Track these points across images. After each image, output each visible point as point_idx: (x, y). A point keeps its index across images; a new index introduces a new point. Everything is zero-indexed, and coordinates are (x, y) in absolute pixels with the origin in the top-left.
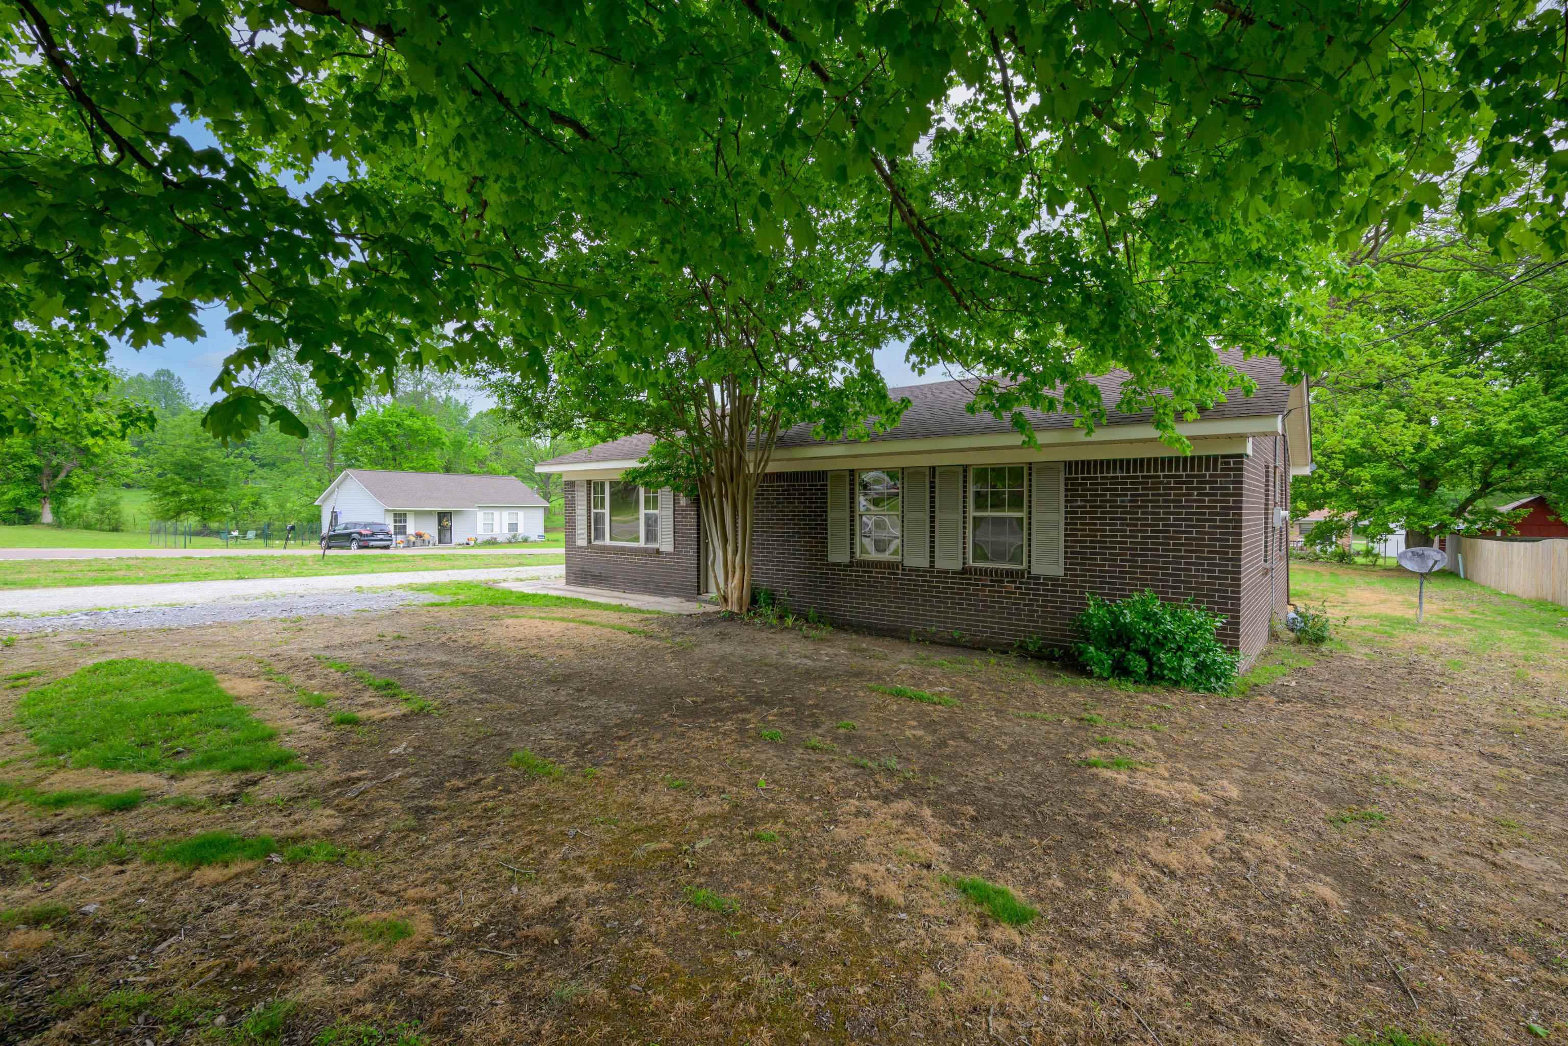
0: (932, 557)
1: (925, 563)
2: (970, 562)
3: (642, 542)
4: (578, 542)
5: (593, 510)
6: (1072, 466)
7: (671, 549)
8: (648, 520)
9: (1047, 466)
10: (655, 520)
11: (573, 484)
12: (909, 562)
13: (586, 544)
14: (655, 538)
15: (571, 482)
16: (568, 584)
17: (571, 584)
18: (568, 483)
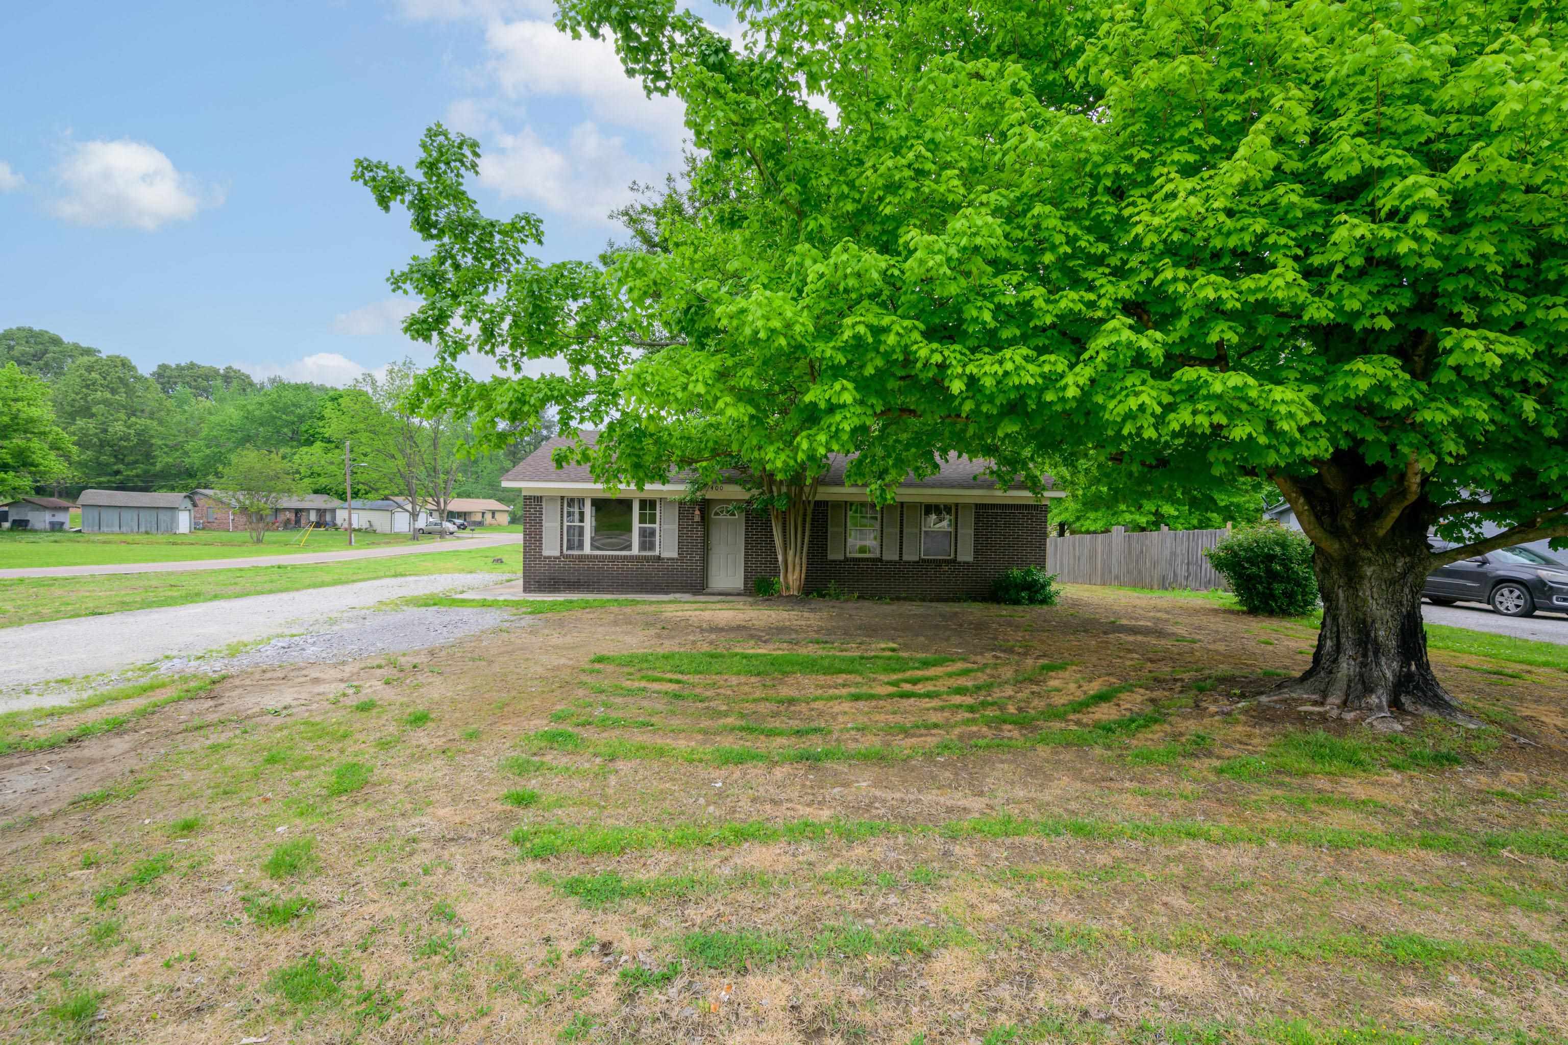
0: (901, 554)
1: (896, 558)
2: (923, 556)
3: (635, 550)
4: (546, 553)
5: (566, 524)
6: (977, 506)
7: (675, 555)
8: (643, 533)
9: (966, 506)
10: (652, 533)
11: (539, 499)
12: (886, 557)
13: (557, 553)
14: (652, 547)
15: (534, 497)
16: (530, 592)
17: (534, 591)
18: (530, 498)
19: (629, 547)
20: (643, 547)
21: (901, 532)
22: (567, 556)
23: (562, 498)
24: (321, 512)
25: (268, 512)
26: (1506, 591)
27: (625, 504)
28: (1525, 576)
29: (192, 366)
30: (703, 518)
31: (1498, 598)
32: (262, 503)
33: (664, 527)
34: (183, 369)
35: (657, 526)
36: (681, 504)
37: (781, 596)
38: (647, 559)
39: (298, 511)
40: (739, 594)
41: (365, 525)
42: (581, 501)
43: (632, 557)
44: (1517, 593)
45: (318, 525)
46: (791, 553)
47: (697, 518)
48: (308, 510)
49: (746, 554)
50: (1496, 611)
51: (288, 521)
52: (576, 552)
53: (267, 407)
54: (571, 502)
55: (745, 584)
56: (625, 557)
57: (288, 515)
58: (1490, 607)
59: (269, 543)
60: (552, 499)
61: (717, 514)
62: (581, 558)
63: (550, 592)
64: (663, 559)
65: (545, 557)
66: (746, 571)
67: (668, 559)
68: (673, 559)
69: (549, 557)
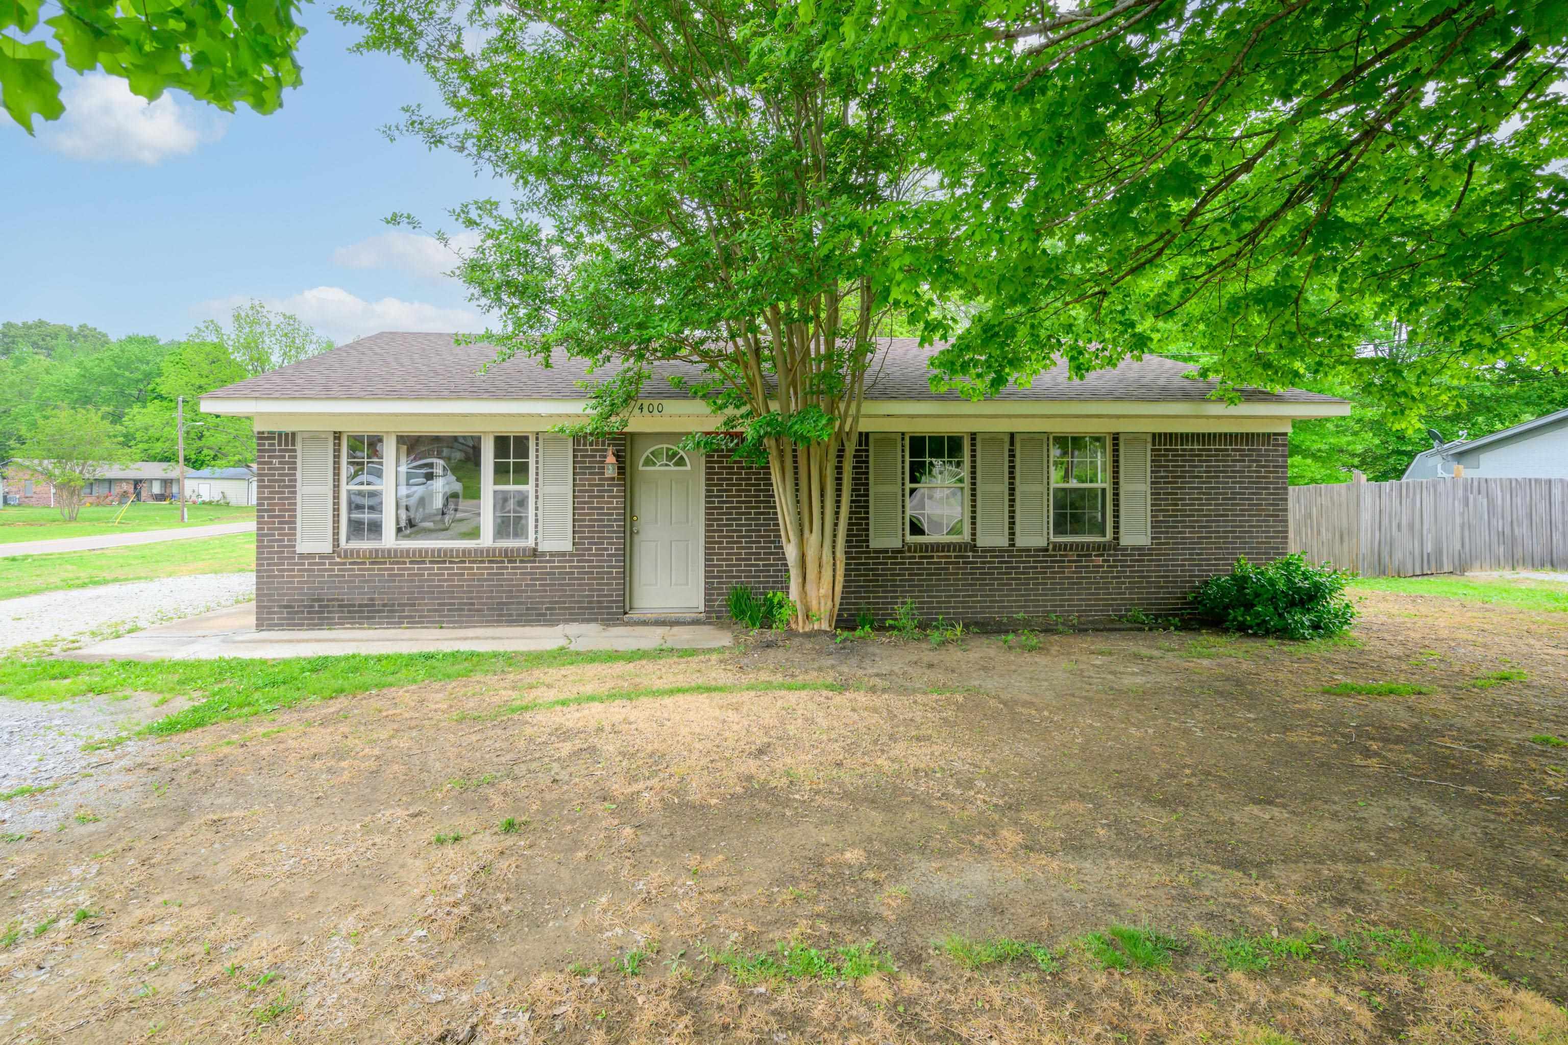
0: (1012, 534)
1: (1002, 541)
2: (1052, 539)
3: (487, 539)
4: (303, 547)
5: (344, 487)
6: (1157, 437)
7: (566, 546)
8: (501, 500)
9: (1135, 437)
10: (521, 502)
11: (290, 438)
12: (983, 541)
13: (327, 548)
14: (520, 530)
15: (280, 434)
16: (271, 627)
17: (280, 626)
18: (271, 436)
19: (475, 533)
20: (504, 527)
21: (1012, 490)
22: (348, 554)
23: (337, 436)
24: (166, 482)
25: (80, 483)
27: (464, 447)
29: (41, 324)
30: (621, 470)
32: (75, 472)
33: (544, 490)
34: (30, 327)
35: (530, 488)
36: (578, 439)
37: (791, 634)
38: (509, 555)
39: (137, 483)
40: (695, 622)
41: (217, 497)
42: (374, 443)
43: (479, 552)
45: (161, 497)
46: (813, 539)
47: (611, 471)
48: (151, 480)
49: (709, 541)
51: (125, 495)
52: (365, 545)
53: (108, 363)
54: (356, 442)
55: (708, 600)
56: (466, 552)
57: (125, 487)
59: (85, 520)
60: (315, 438)
61: (648, 462)
62: (377, 557)
63: (312, 627)
64: (543, 554)
65: (302, 556)
66: (708, 575)
67: (552, 554)
68: (563, 554)
69: (311, 556)
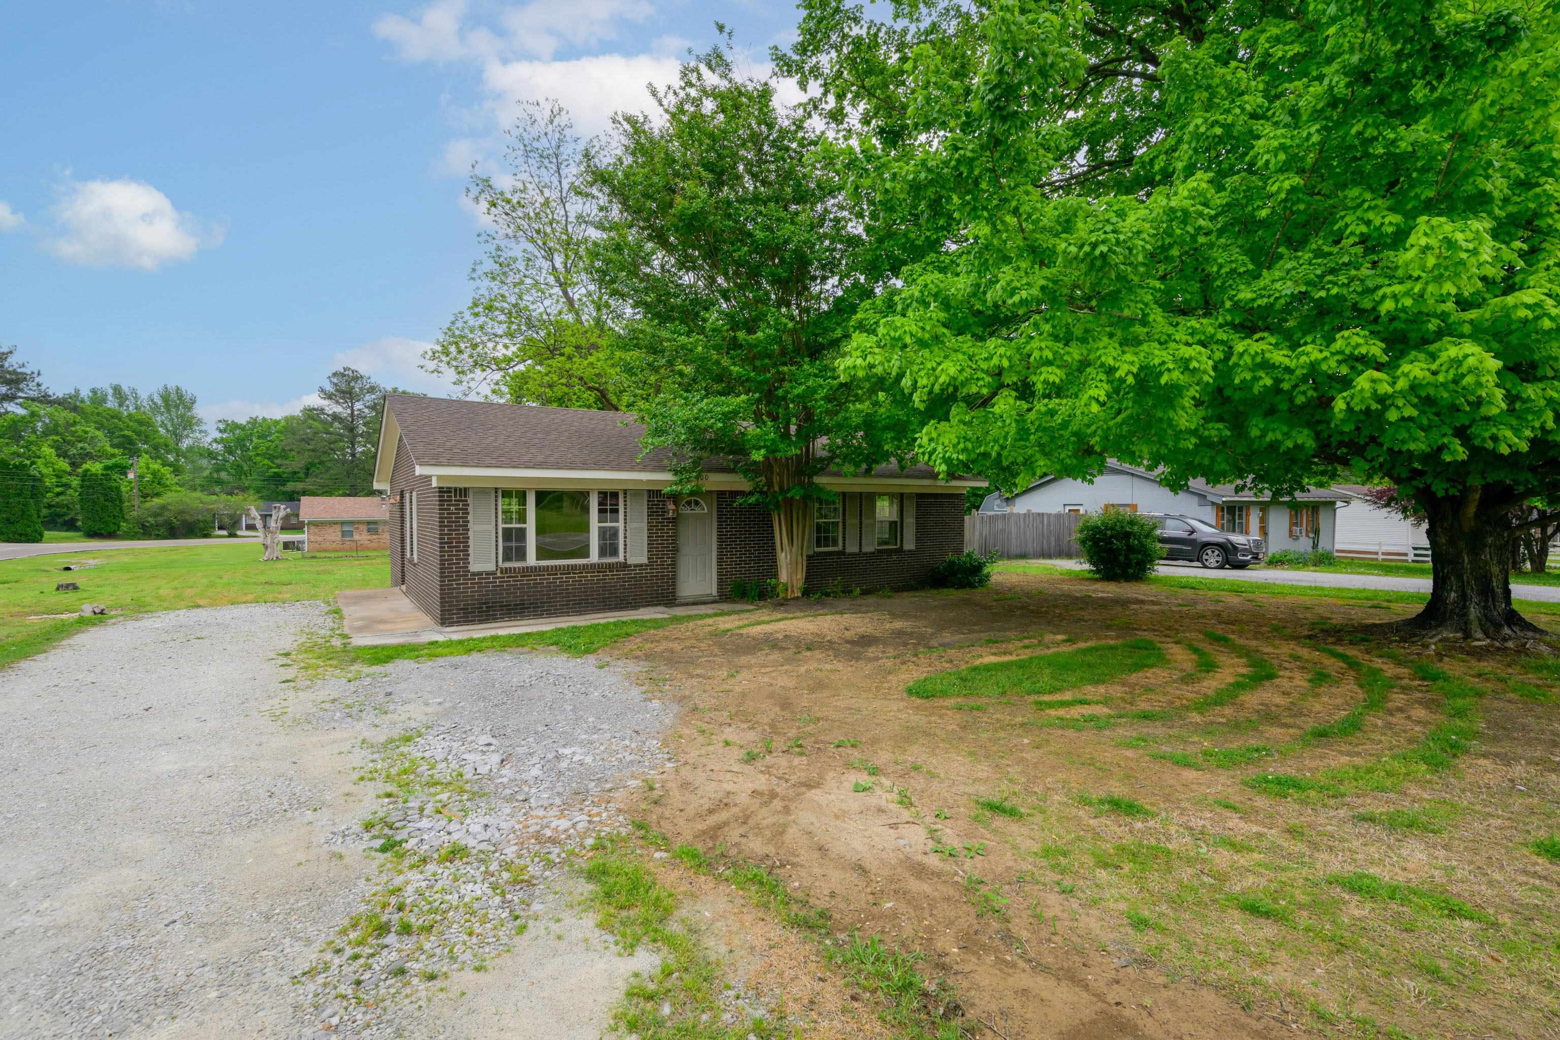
0: (861, 545)
1: (855, 549)
2: (876, 547)
3: (595, 557)
4: (474, 567)
5: (501, 526)
6: (918, 495)
7: (644, 560)
8: (603, 532)
9: (910, 495)
10: (614, 533)
11: (464, 492)
12: (848, 550)
13: (491, 567)
14: (614, 552)
15: (456, 489)
16: (451, 624)
17: (458, 623)
18: (449, 490)
19: (584, 552)
20: (603, 553)
21: (861, 523)
22: (505, 570)
23: (496, 489)
26: (1209, 552)
27: (579, 498)
28: (1220, 540)
30: (675, 513)
31: (1205, 557)
33: (629, 524)
35: (620, 524)
36: (650, 494)
38: (611, 567)
40: (713, 602)
42: (522, 496)
43: (593, 566)
44: (1217, 552)
49: (719, 554)
50: (1205, 567)
52: (516, 564)
54: (508, 494)
55: (720, 588)
56: (582, 567)
58: (1199, 564)
60: (480, 492)
62: (524, 572)
63: (481, 622)
64: (630, 566)
65: (474, 574)
66: (720, 574)
67: (635, 566)
68: (641, 565)
69: (479, 574)
